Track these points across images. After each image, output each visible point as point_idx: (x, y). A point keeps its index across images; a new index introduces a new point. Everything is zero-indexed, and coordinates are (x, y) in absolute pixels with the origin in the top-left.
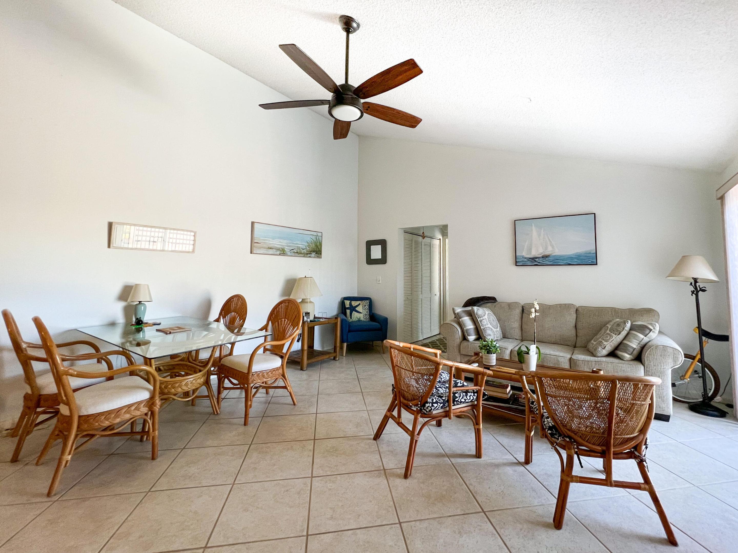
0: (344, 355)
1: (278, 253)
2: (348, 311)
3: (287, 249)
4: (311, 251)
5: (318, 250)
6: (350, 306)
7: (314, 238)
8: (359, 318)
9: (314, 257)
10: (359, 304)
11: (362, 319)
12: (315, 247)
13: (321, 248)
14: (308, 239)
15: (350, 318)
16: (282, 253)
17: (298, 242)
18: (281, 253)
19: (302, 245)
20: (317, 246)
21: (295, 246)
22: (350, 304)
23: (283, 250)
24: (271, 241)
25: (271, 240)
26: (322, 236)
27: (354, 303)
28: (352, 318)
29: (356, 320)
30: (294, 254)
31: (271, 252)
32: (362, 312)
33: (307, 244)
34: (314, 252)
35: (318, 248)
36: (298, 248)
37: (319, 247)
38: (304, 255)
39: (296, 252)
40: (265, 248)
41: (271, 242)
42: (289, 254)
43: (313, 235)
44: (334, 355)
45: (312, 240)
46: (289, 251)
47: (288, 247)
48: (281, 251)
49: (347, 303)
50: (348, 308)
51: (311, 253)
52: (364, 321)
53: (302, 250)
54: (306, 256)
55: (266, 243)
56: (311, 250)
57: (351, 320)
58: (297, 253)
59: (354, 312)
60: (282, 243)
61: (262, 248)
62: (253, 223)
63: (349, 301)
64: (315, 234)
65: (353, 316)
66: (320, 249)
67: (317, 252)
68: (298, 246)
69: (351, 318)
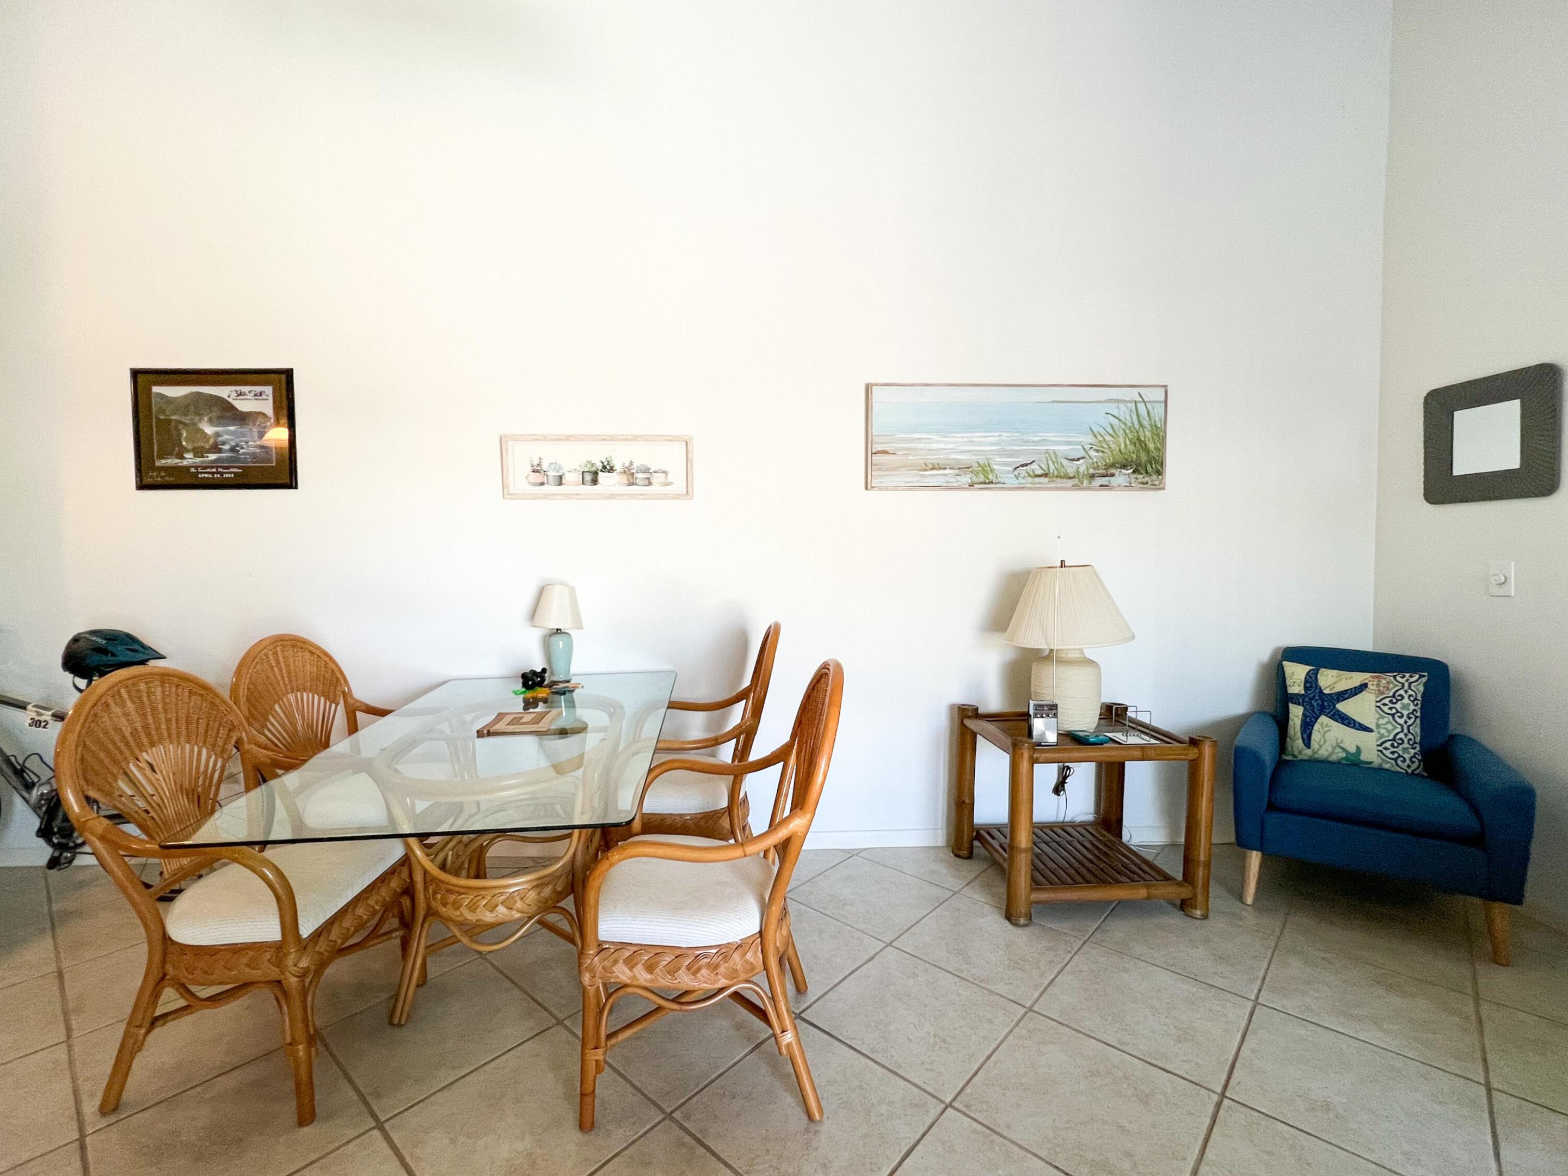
0: (1249, 900)
1: (966, 479)
2: (1296, 713)
3: (1001, 467)
4: (1113, 465)
5: (1144, 457)
6: (1306, 688)
7: (1124, 412)
8: (1352, 750)
9: (1129, 487)
10: (1363, 687)
11: (1370, 754)
12: (1131, 448)
13: (1161, 449)
14: (1099, 419)
15: (1299, 743)
16: (982, 478)
17: (1051, 436)
18: (975, 479)
19: (1068, 443)
20: (1139, 443)
21: (1037, 452)
22: (1311, 682)
23: (985, 469)
24: (938, 442)
25: (935, 437)
26: (1166, 402)
27: (1330, 680)
28: (1314, 745)
29: (1334, 758)
30: (1030, 479)
31: (935, 478)
32: (1373, 727)
33: (1091, 439)
34: (1124, 467)
35: (1147, 451)
36: (1052, 456)
37: (1151, 446)
38: (1076, 481)
39: (1039, 472)
40: (912, 467)
41: (935, 446)
42: (1011, 480)
43: (1118, 401)
44: (1185, 892)
45: (1115, 422)
46: (1008, 472)
47: (1001, 456)
48: (977, 474)
49: (1297, 674)
50: (1295, 699)
51: (1112, 471)
52: (1380, 769)
53: (1065, 462)
54: (1085, 483)
55: (915, 449)
56: (1110, 460)
57: (1308, 753)
58: (1046, 475)
59: (1323, 719)
60: (980, 444)
61: (904, 466)
62: (868, 388)
63: (1308, 668)
64: (1133, 394)
65: (1315, 736)
66: (1155, 454)
67: (1139, 465)
68: (1047, 452)
69: (1308, 744)
